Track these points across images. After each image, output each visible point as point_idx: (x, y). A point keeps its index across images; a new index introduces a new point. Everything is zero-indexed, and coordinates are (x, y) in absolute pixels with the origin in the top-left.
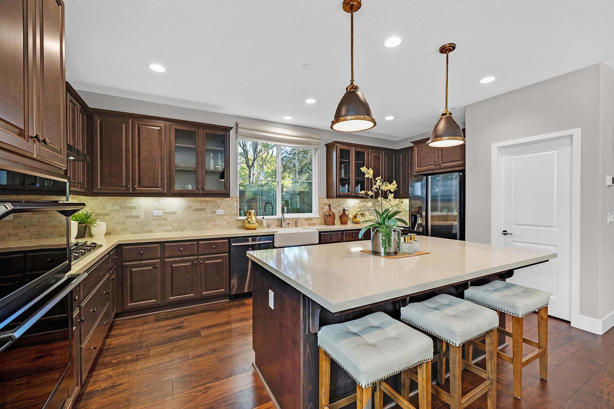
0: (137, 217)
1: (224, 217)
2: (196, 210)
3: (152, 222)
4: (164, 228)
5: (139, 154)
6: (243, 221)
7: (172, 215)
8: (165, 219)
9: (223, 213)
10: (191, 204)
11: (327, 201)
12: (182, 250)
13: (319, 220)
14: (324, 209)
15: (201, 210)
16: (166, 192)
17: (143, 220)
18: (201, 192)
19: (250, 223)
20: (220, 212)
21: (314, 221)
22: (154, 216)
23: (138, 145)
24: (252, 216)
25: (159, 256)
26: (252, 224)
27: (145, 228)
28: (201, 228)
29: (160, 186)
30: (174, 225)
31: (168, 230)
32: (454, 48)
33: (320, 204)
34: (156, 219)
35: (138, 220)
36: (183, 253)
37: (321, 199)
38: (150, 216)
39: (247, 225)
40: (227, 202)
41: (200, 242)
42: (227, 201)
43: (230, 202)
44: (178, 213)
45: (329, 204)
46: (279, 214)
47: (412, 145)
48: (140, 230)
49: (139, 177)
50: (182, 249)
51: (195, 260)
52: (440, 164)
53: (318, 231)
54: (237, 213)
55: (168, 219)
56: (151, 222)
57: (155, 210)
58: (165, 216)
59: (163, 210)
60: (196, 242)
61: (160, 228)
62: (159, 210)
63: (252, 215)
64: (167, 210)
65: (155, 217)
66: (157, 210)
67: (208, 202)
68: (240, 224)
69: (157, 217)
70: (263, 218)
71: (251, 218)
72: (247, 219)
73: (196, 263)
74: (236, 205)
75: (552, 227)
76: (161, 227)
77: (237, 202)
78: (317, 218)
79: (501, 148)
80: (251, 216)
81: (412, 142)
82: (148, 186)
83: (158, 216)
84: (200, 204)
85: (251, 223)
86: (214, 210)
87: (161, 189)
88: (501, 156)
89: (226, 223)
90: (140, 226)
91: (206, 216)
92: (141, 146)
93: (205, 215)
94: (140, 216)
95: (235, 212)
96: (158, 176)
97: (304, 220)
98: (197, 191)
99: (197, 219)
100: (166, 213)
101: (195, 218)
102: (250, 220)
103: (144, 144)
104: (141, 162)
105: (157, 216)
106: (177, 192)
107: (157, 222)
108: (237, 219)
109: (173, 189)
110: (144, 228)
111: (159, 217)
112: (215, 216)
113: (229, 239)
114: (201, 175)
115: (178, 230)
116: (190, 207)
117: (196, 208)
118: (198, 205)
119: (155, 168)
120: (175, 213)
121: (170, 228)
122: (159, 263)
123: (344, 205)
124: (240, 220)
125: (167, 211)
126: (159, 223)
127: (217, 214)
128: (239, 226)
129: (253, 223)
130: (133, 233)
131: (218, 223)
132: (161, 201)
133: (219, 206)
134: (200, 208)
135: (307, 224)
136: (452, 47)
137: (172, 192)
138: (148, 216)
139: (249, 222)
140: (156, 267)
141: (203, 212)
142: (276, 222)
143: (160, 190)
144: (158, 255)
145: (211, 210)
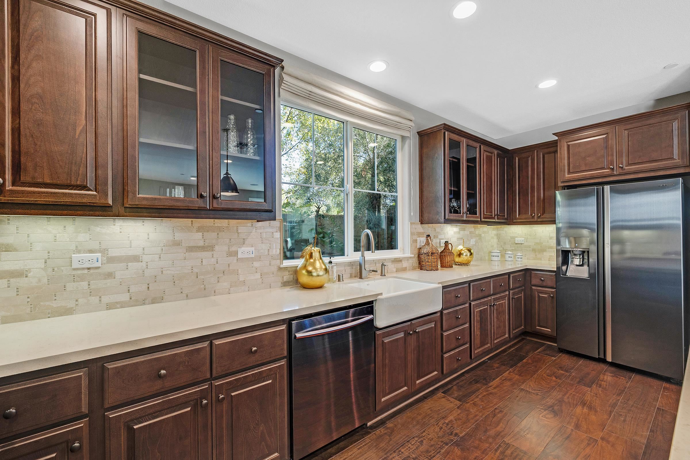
0: (19, 274)
1: (254, 263)
2: (191, 249)
3: (70, 286)
4: (106, 299)
5: (16, 79)
6: (295, 271)
7: (130, 264)
8: (110, 275)
9: (253, 256)
10: (179, 236)
11: (420, 228)
12: (165, 376)
13: (411, 261)
14: (417, 242)
15: (203, 248)
16: (110, 202)
17: (40, 281)
18: (211, 205)
19: (312, 275)
20: (244, 252)
21: (405, 264)
22: (74, 269)
23: (12, 53)
24: (315, 260)
25: (85, 409)
27: (47, 303)
29: (91, 186)
30: (133, 289)
31: (117, 303)
33: (412, 234)
34: (82, 278)
35: (23, 282)
36: (169, 384)
37: (411, 226)
38: (62, 268)
39: (304, 279)
40: (260, 231)
41: (217, 342)
42: (260, 228)
43: (267, 231)
44: (145, 258)
45: (426, 233)
47: (556, 138)
48: (28, 310)
49: (16, 153)
50: (164, 371)
51: (203, 394)
52: (623, 167)
53: (441, 285)
55: (118, 275)
56: (68, 285)
57: (79, 252)
58: (109, 268)
59: (103, 252)
60: (206, 344)
61: (94, 300)
62: (91, 251)
63: (314, 257)
64: (113, 253)
65: (79, 272)
66: (84, 253)
67: (220, 229)
68: (287, 277)
69: (86, 271)
70: (330, 262)
71: (313, 265)
72: (305, 267)
73: (207, 404)
74: (279, 237)
76: (98, 297)
77: (280, 230)
78: (408, 259)
80: (312, 260)
81: (554, 134)
82: (48, 181)
83: (89, 269)
84: (201, 236)
85: (314, 274)
86: (233, 249)
87: (95, 193)
90: (29, 300)
91: (216, 263)
92: (22, 56)
93: (213, 260)
94: (28, 271)
95: (276, 251)
96: (84, 156)
98: (200, 203)
99: (195, 270)
100: (111, 260)
101: (190, 268)
102: (310, 268)
103: (33, 52)
104: (24, 107)
105: (83, 269)
106: (145, 203)
107: (85, 284)
109: (134, 193)
110: (42, 303)
111: (92, 271)
112: (235, 261)
113: (289, 322)
114: (211, 162)
115: (147, 301)
117: (192, 244)
118: (197, 238)
119: (75, 130)
120: (136, 259)
121: (124, 298)
122: (85, 433)
123: (441, 234)
124: (286, 268)
125: (114, 255)
126: (92, 287)
127: (240, 256)
128: (285, 280)
129: (318, 276)
131: (241, 278)
132: (98, 229)
133: (244, 239)
134: (201, 243)
135: (395, 270)
137: (129, 202)
138: (56, 269)
139: (309, 273)
140: (73, 450)
141: (208, 254)
142: (349, 270)
143: (93, 195)
144: (80, 407)
145: (226, 248)
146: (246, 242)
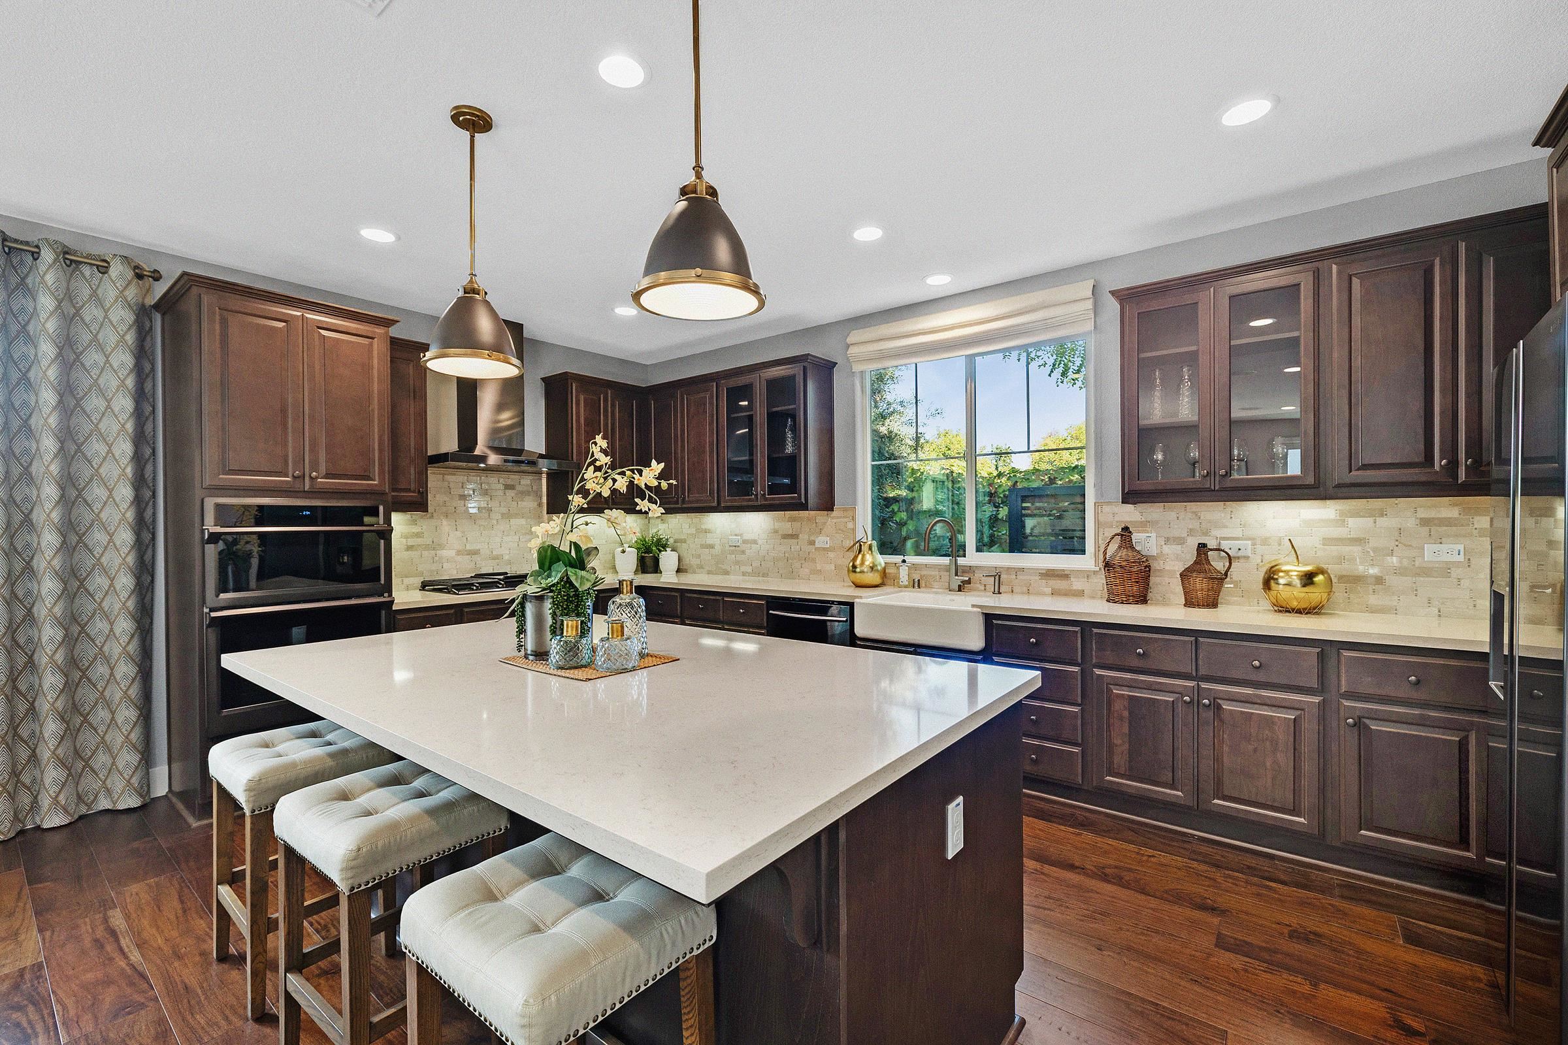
0: (712, 547)
1: (829, 552)
2: (785, 537)
4: (742, 569)
7: (753, 545)
8: (744, 552)
9: (826, 545)
10: (778, 526)
11: (1132, 513)
15: (792, 536)
16: (716, 504)
17: (718, 551)
18: (760, 502)
20: (822, 541)
21: (1078, 584)
22: (731, 546)
24: (863, 555)
26: (860, 572)
27: (721, 566)
28: (792, 575)
29: (709, 494)
30: (754, 564)
31: (746, 572)
33: (1099, 524)
34: (732, 552)
35: (714, 552)
37: (1106, 509)
38: (726, 545)
40: (835, 521)
42: (830, 518)
43: (840, 520)
44: (760, 542)
45: (1123, 526)
48: (715, 569)
55: (748, 552)
56: (728, 556)
57: (732, 535)
58: (744, 547)
59: (741, 535)
61: (736, 568)
62: (736, 535)
63: (864, 551)
64: (746, 537)
65: (732, 548)
66: (734, 536)
69: (734, 548)
71: (862, 559)
74: (853, 527)
76: (739, 567)
77: (854, 519)
78: (1088, 574)
83: (735, 546)
84: (791, 526)
86: (812, 538)
87: (711, 499)
89: (833, 567)
90: (716, 562)
91: (800, 550)
93: (798, 548)
94: (715, 545)
97: (1037, 578)
98: (755, 501)
99: (787, 555)
100: (745, 542)
101: (784, 553)
105: (733, 546)
107: (733, 556)
109: (725, 497)
110: (719, 565)
111: (737, 548)
112: (814, 550)
115: (760, 575)
116: (776, 531)
117: (785, 532)
118: (787, 527)
120: (755, 542)
121: (749, 569)
123: (1225, 527)
126: (736, 559)
127: (817, 545)
129: (862, 572)
130: (709, 572)
131: (819, 567)
132: (739, 520)
133: (819, 529)
134: (791, 532)
138: (724, 545)
141: (796, 541)
145: (806, 537)
146: (823, 532)
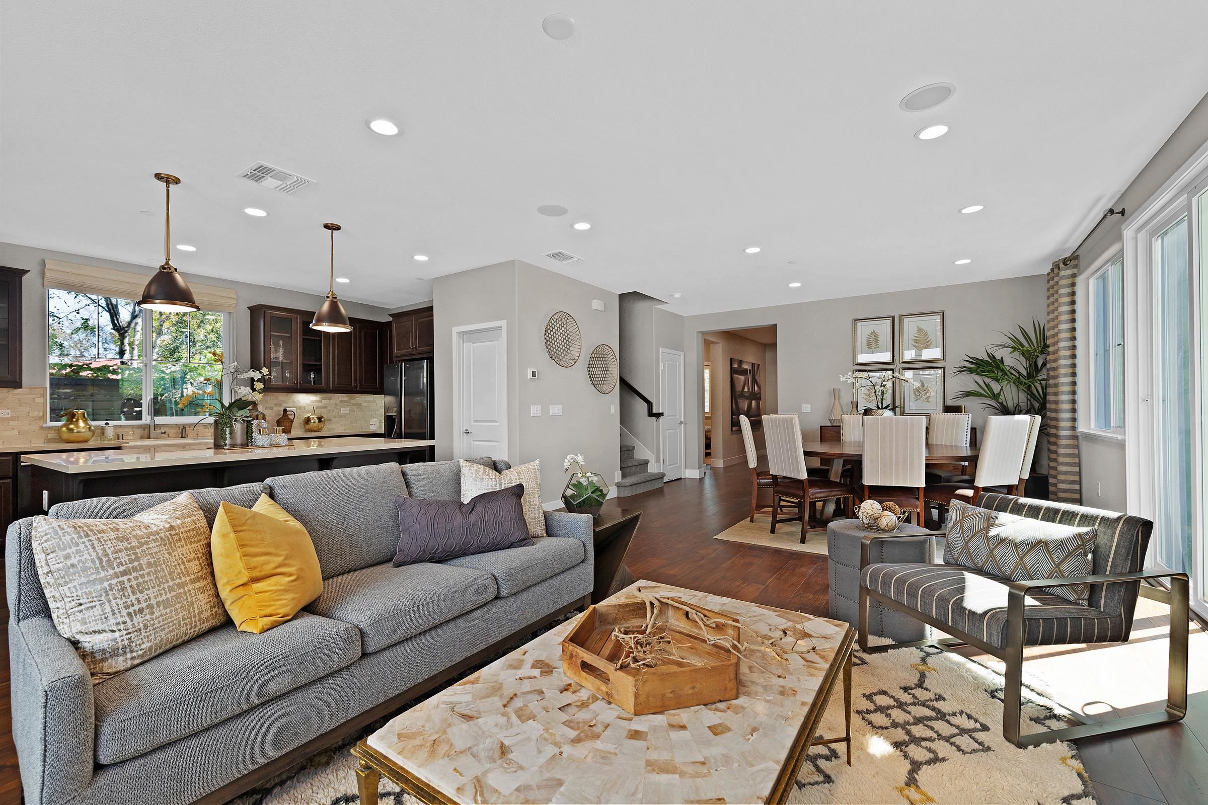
1: (10, 422)
6: (58, 429)
9: (9, 416)
19: (73, 432)
24: (77, 420)
32: (340, 229)
39: (65, 436)
40: (19, 397)
42: (18, 394)
43: (25, 396)
46: (146, 419)
47: (391, 319)
52: (416, 348)
54: (43, 415)
63: (78, 418)
68: (48, 433)
70: (107, 424)
71: (76, 424)
72: (66, 426)
74: (43, 401)
75: (496, 421)
77: (44, 396)
79: (462, 334)
80: (74, 420)
81: (390, 315)
85: (75, 431)
88: (463, 342)
89: (16, 432)
95: (40, 414)
102: (72, 427)
108: (44, 426)
113: (15, 454)
124: (49, 428)
128: (49, 437)
129: (79, 432)
136: (336, 228)
139: (71, 430)
142: (139, 431)
